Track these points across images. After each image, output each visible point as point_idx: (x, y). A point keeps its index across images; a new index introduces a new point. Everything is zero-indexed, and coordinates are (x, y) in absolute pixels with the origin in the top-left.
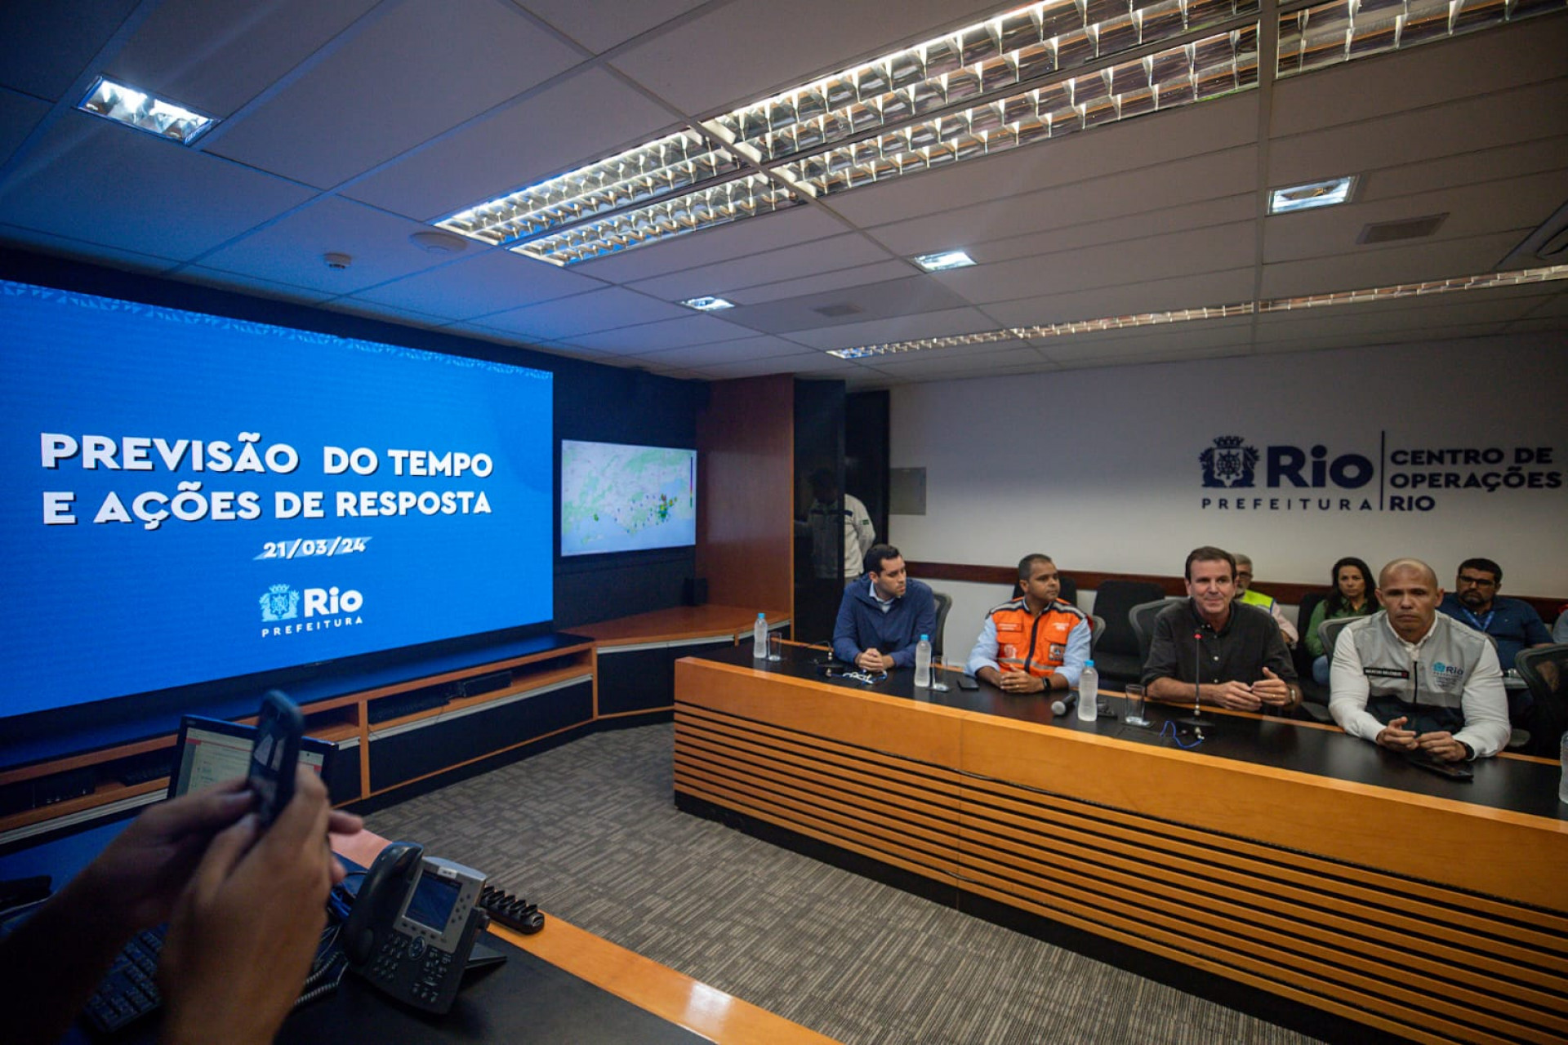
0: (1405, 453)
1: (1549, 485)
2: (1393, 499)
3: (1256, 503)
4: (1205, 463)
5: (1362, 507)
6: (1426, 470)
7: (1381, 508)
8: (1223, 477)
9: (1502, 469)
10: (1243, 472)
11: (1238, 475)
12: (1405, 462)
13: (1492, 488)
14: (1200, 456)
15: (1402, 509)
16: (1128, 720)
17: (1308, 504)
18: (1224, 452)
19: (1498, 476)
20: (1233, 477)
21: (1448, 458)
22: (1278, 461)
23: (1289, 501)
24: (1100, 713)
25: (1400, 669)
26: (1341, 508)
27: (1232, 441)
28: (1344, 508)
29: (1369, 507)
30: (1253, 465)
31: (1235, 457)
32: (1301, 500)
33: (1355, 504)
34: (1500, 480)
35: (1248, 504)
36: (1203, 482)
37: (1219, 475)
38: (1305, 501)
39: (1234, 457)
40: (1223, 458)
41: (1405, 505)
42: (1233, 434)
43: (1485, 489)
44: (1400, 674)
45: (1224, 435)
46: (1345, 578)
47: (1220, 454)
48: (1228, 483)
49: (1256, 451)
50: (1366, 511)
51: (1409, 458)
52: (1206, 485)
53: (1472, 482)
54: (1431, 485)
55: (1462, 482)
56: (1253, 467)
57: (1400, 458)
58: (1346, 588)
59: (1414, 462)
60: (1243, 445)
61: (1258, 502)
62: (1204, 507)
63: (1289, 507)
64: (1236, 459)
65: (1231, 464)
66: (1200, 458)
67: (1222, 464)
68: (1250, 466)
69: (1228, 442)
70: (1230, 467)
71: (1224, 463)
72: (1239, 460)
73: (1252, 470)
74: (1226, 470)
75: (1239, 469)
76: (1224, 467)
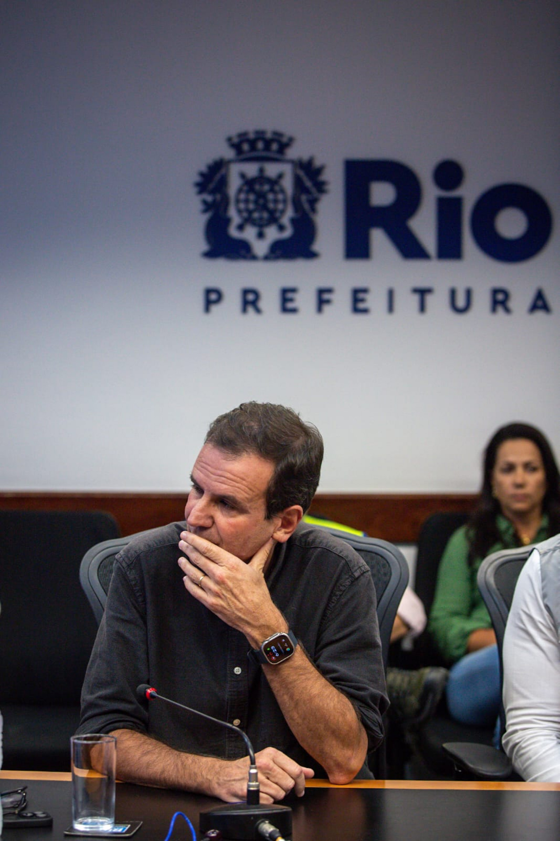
3: (323, 298)
4: (209, 198)
5: (534, 308)
8: (250, 234)
10: (293, 221)
11: (281, 228)
14: (197, 179)
16: (80, 827)
17: (430, 299)
18: (252, 170)
20: (272, 233)
22: (366, 194)
23: (391, 294)
24: (11, 820)
26: (494, 308)
27: (268, 143)
28: (500, 309)
29: (546, 308)
30: (313, 202)
31: (275, 182)
32: (416, 290)
33: (521, 300)
35: (306, 300)
36: (204, 247)
37: (241, 227)
38: (423, 293)
39: (269, 181)
40: (249, 184)
42: (270, 127)
45: (250, 127)
46: (510, 468)
47: (243, 176)
48: (260, 247)
49: (319, 171)
50: (540, 315)
52: (211, 254)
56: (314, 211)
58: (511, 491)
60: (292, 153)
61: (326, 296)
62: (207, 309)
63: (391, 308)
64: (277, 188)
65: (266, 201)
66: (198, 185)
67: (247, 201)
68: (306, 206)
69: (260, 145)
70: (264, 207)
71: (252, 197)
72: (282, 191)
73: (311, 215)
74: (256, 215)
75: (283, 212)
76: (251, 206)
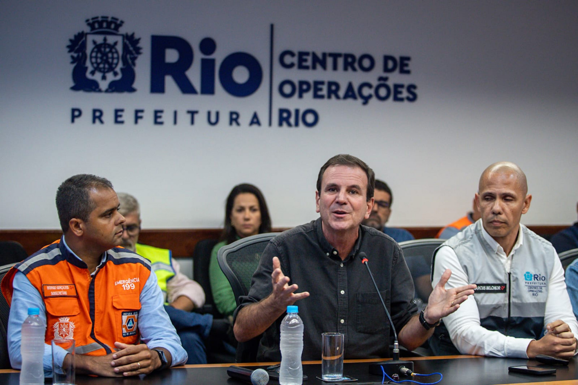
0: (292, 54)
1: (409, 99)
2: (282, 111)
3: (138, 116)
4: (75, 55)
5: (252, 123)
6: (310, 76)
7: (270, 124)
8: (98, 77)
9: (372, 78)
10: (122, 70)
11: (116, 74)
12: (291, 66)
13: (366, 100)
14: (69, 43)
15: (289, 125)
17: (196, 116)
18: (99, 39)
19: (369, 86)
20: (110, 77)
21: (330, 61)
22: (163, 55)
23: (175, 113)
25: (498, 282)
26: (231, 124)
27: (109, 24)
28: (234, 123)
29: (258, 123)
30: (134, 59)
31: (112, 47)
32: (189, 112)
33: (245, 118)
34: (372, 91)
35: (128, 116)
36: (72, 84)
37: (93, 73)
38: (193, 113)
39: (109, 46)
40: (98, 47)
41: (292, 120)
42: (110, 14)
43: (360, 101)
44: (499, 288)
45: (99, 14)
46: (242, 209)
47: (94, 42)
48: (104, 85)
49: (138, 41)
50: (255, 126)
51: (295, 60)
52: (75, 88)
53: (350, 93)
54: (316, 96)
55: (341, 93)
56: (134, 64)
57: (288, 60)
58: (242, 222)
59: (301, 67)
60: (123, 30)
61: (140, 114)
62: (73, 121)
63: (175, 122)
64: (114, 50)
65: (107, 58)
66: (68, 47)
67: (96, 57)
68: (130, 61)
69: (105, 25)
70: (106, 62)
71: (99, 55)
72: (117, 52)
73: (133, 67)
74: (101, 66)
75: (117, 64)
76: (99, 61)
